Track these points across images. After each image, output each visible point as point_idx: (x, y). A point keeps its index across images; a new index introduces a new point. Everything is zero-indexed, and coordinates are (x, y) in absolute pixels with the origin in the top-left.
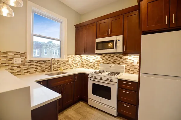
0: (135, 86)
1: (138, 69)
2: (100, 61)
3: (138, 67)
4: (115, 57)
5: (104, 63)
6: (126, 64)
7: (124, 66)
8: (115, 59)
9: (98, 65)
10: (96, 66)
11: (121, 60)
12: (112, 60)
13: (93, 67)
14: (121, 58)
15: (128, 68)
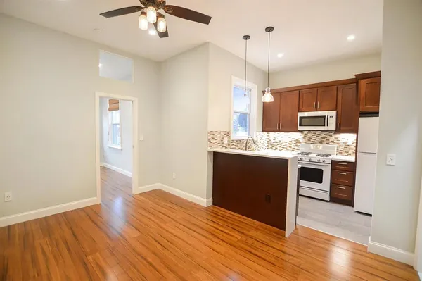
0: (351, 167)
1: (354, 151)
2: (300, 141)
3: (353, 147)
4: (323, 135)
5: (305, 142)
6: (338, 144)
7: (336, 146)
8: (323, 138)
9: (297, 146)
10: (293, 147)
11: (331, 139)
12: (318, 139)
13: (289, 148)
14: (331, 136)
15: (341, 149)
